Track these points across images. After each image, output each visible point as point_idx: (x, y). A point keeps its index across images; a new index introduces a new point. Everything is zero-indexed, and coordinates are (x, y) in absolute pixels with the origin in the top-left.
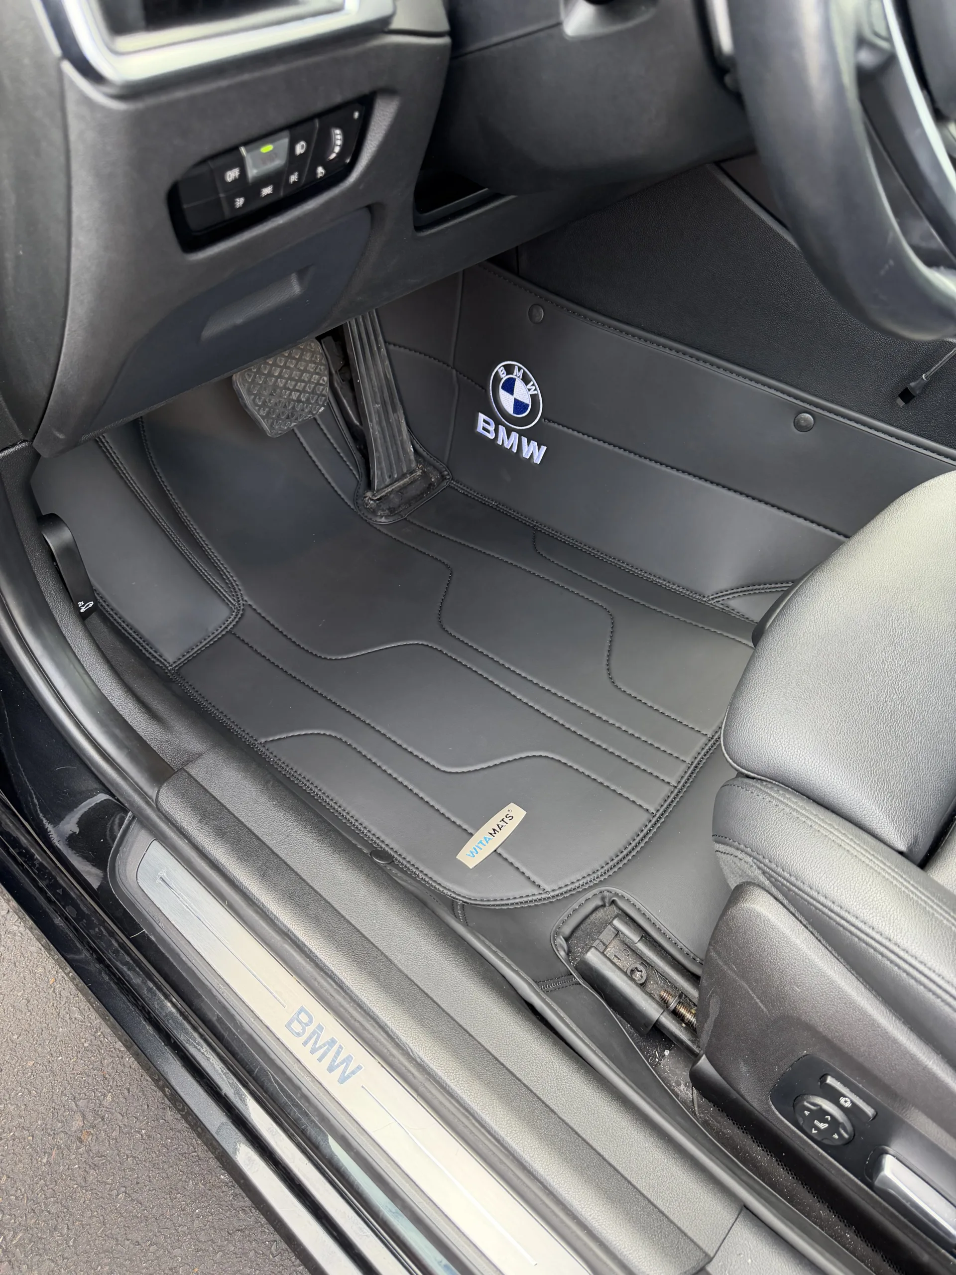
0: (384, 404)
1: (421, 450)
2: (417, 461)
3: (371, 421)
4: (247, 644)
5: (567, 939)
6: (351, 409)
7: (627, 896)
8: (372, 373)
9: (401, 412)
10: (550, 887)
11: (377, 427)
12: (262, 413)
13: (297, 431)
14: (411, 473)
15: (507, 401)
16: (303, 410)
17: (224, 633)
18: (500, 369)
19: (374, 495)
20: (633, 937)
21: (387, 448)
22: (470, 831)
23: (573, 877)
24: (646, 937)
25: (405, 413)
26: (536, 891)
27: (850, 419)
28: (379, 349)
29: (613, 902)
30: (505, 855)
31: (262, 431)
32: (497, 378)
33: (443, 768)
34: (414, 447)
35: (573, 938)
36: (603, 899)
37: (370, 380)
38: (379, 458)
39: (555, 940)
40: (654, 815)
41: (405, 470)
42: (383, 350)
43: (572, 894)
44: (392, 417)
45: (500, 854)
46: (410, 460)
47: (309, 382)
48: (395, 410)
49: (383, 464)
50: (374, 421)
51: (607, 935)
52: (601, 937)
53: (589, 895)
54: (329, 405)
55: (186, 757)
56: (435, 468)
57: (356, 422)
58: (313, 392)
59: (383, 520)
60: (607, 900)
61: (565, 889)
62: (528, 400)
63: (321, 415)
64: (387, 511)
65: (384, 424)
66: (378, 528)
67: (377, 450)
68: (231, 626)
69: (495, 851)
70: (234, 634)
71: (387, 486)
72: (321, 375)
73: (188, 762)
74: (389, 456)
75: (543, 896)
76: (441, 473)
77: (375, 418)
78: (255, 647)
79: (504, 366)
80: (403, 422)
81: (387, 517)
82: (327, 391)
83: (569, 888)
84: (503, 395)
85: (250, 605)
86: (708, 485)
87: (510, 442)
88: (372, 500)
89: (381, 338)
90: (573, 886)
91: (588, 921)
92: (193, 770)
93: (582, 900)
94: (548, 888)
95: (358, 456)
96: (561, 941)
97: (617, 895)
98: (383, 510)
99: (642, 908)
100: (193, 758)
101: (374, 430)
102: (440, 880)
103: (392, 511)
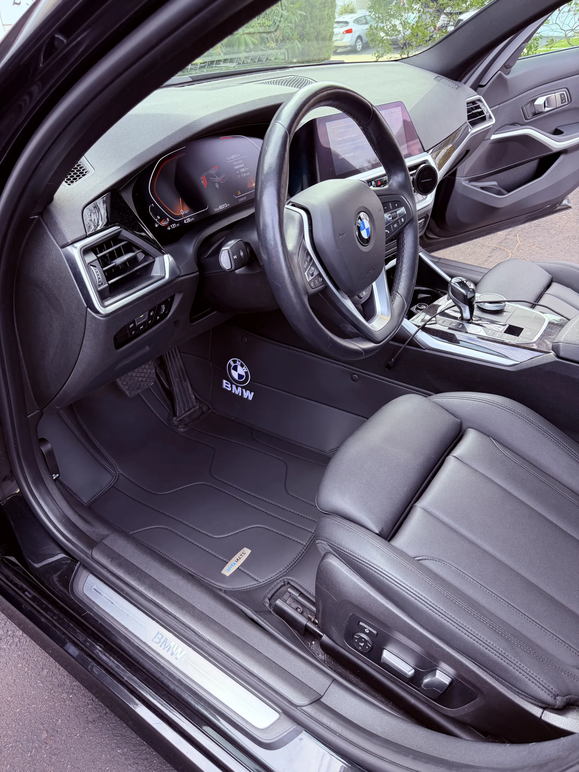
0: (180, 378)
1: (198, 397)
2: (197, 402)
3: (175, 386)
4: (121, 491)
5: (269, 600)
6: (165, 381)
7: (294, 579)
8: (174, 365)
9: (188, 381)
10: (262, 580)
11: (177, 389)
12: (126, 388)
13: (141, 395)
14: (194, 407)
15: (235, 374)
16: (144, 385)
17: (110, 487)
18: (231, 361)
19: (177, 419)
20: (296, 594)
21: (182, 397)
22: (227, 561)
23: (272, 575)
24: (301, 594)
25: (190, 382)
26: (256, 583)
27: (372, 376)
28: (177, 355)
29: (288, 583)
30: (243, 569)
31: (126, 395)
32: (230, 365)
33: (214, 537)
34: (195, 396)
35: (272, 599)
36: (284, 582)
37: (173, 369)
38: (179, 402)
39: (264, 600)
40: (305, 546)
41: (191, 407)
42: (179, 356)
43: (272, 582)
44: (184, 384)
45: (240, 569)
46: (193, 402)
47: (147, 373)
48: (185, 380)
49: (181, 405)
50: (176, 386)
51: (286, 597)
52: (284, 597)
53: (278, 581)
54: (155, 383)
55: (102, 537)
56: (206, 404)
57: (167, 387)
58: (148, 377)
59: (182, 429)
60: (286, 583)
61: (268, 580)
62: (244, 374)
63: (152, 386)
64: (183, 426)
65: (181, 387)
66: (180, 433)
67: (178, 399)
68: (113, 484)
69: (238, 568)
70: (115, 487)
71: (183, 414)
72: (152, 369)
73: (102, 539)
74: (183, 400)
75: (259, 584)
76: (208, 406)
77: (176, 385)
78: (125, 492)
79: (233, 360)
80: (189, 385)
81: (184, 428)
82: (154, 376)
83: (270, 580)
84: (233, 372)
85: (121, 474)
86: (322, 405)
87: (238, 391)
88: (176, 421)
89: (177, 351)
90: (272, 579)
91: (278, 592)
92: (106, 542)
93: (275, 583)
94: (261, 581)
95: (168, 402)
96: (267, 600)
97: (290, 580)
98: (182, 425)
99: (301, 584)
100: (105, 537)
101: (176, 390)
102: (214, 582)
103: (186, 425)
